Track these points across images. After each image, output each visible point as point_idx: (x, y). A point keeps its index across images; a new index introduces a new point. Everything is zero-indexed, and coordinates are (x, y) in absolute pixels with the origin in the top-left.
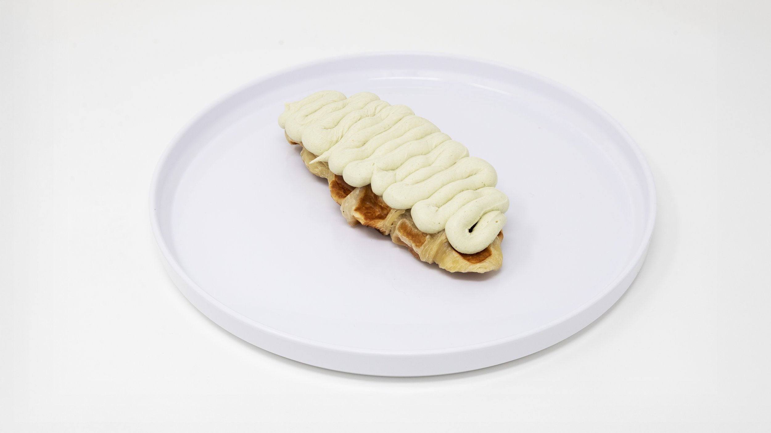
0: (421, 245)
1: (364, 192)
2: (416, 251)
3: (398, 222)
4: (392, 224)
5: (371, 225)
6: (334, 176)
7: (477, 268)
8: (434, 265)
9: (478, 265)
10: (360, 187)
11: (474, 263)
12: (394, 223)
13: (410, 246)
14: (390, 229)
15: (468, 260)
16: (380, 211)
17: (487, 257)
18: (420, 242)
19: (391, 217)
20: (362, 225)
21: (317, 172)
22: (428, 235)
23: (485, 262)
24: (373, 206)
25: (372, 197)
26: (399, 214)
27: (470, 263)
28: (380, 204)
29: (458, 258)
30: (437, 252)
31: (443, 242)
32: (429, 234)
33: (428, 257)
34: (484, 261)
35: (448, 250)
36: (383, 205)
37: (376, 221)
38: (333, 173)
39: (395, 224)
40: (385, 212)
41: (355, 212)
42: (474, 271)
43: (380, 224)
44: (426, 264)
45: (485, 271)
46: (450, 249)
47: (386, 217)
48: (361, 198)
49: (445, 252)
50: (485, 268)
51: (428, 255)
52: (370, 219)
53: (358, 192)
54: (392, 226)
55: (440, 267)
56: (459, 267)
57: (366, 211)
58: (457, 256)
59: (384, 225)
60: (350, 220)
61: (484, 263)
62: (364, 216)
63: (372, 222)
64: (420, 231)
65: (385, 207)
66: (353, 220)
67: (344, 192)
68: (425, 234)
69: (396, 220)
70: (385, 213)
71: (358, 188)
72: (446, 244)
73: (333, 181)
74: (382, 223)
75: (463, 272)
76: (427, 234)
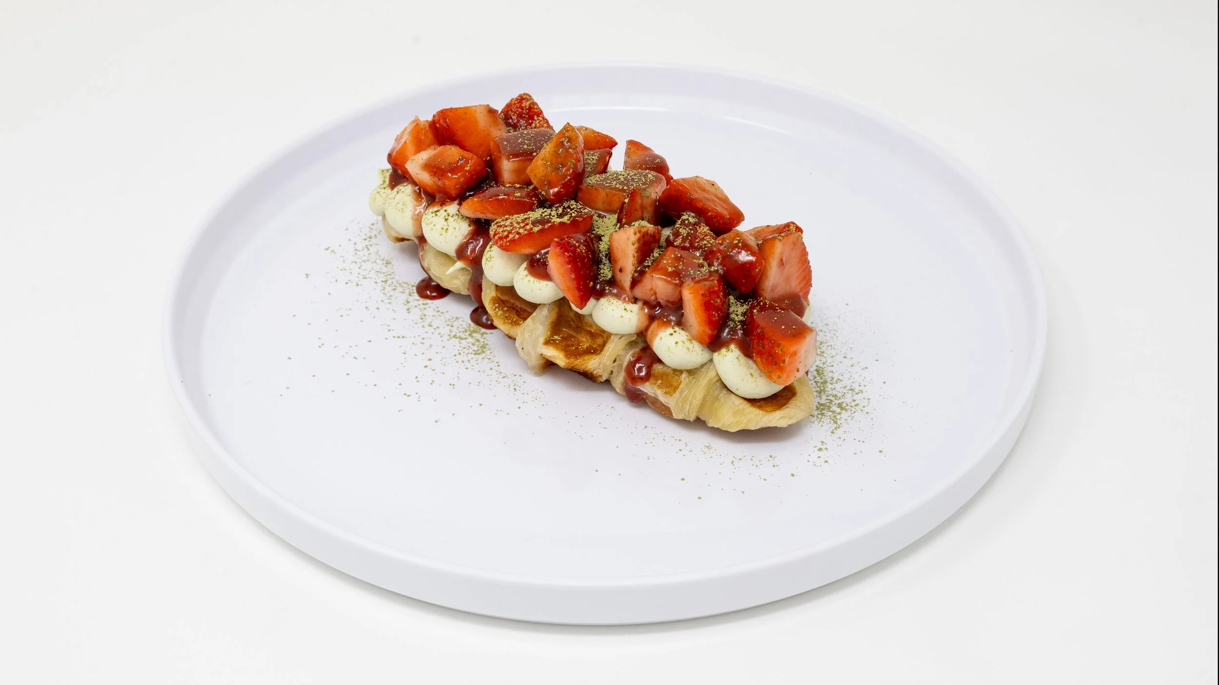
0: (675, 391)
1: (555, 311)
2: (666, 403)
3: (626, 356)
4: (615, 361)
5: (577, 367)
6: (493, 288)
7: (776, 420)
8: (699, 423)
9: (778, 414)
10: (549, 302)
11: (771, 411)
12: (618, 359)
13: (653, 395)
14: (611, 369)
15: (760, 407)
16: (590, 341)
17: (789, 399)
18: (671, 385)
19: (613, 348)
20: (561, 368)
21: (456, 286)
22: (685, 373)
23: (788, 407)
24: (574, 334)
25: (571, 318)
26: (626, 342)
27: (764, 413)
28: (589, 329)
29: (741, 407)
30: (704, 400)
31: (713, 381)
32: (685, 370)
33: (689, 409)
34: (786, 406)
35: (722, 395)
36: (594, 330)
37: (586, 357)
38: (493, 283)
39: (620, 360)
40: (600, 341)
41: (545, 347)
42: (772, 424)
43: (592, 364)
44: (684, 423)
45: (790, 423)
46: (725, 391)
47: (602, 350)
48: (553, 322)
49: (717, 399)
50: (790, 418)
51: (688, 406)
52: (574, 356)
53: (547, 311)
54: (615, 364)
55: (711, 423)
56: (745, 421)
57: (564, 344)
58: (739, 402)
59: (599, 364)
60: (535, 361)
61: (787, 409)
62: (563, 352)
63: (579, 361)
64: (669, 367)
65: (599, 332)
66: (543, 361)
67: (518, 315)
68: (678, 372)
69: (622, 353)
70: (599, 343)
71: (544, 304)
72: (718, 384)
73: (493, 297)
74: (596, 360)
75: (753, 428)
76: (681, 372)
